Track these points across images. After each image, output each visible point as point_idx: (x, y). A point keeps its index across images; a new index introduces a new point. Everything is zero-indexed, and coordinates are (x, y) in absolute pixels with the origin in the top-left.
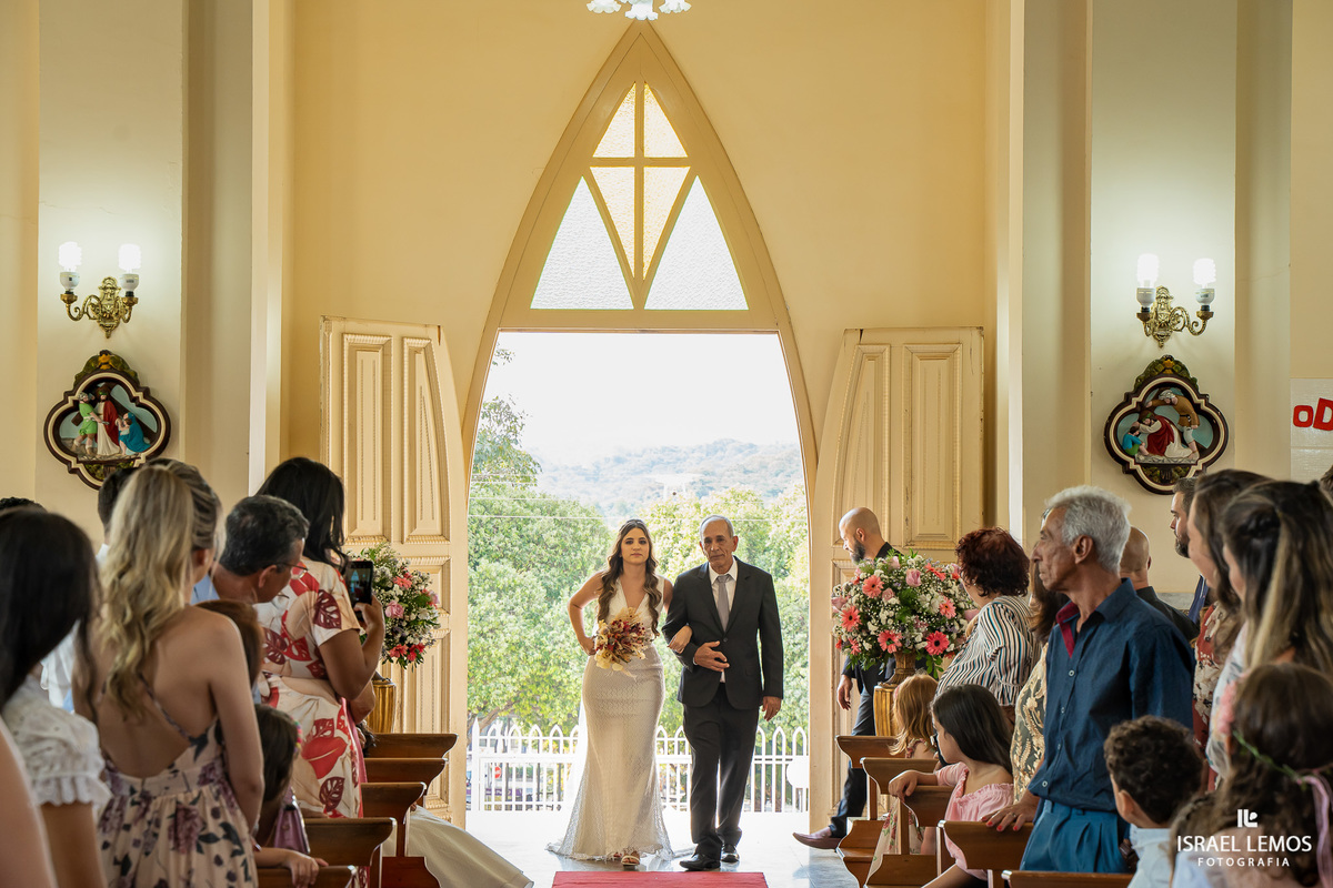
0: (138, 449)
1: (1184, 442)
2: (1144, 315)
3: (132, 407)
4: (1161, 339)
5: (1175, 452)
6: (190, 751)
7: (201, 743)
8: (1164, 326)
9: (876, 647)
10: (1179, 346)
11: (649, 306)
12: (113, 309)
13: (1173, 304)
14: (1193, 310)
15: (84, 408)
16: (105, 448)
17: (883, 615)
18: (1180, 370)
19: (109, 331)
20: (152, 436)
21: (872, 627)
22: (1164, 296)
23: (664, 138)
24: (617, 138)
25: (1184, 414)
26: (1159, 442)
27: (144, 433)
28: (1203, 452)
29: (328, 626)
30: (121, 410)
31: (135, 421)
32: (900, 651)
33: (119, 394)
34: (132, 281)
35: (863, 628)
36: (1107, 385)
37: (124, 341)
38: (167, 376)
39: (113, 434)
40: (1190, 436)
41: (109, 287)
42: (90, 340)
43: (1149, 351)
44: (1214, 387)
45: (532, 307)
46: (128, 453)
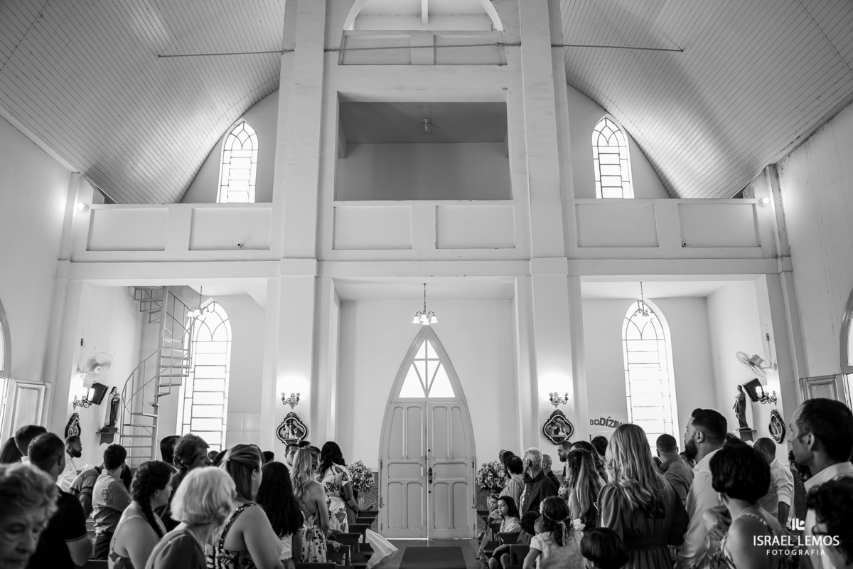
0: (299, 437)
1: (563, 432)
2: (551, 399)
3: (298, 426)
4: (556, 406)
5: (561, 434)
6: (312, 517)
7: (314, 515)
8: (557, 402)
9: (487, 486)
10: (560, 407)
11: (429, 396)
12: (294, 401)
13: (559, 396)
14: (563, 398)
15: (286, 427)
16: (291, 437)
17: (489, 478)
18: (561, 413)
19: (292, 407)
20: (303, 434)
21: (486, 481)
22: (556, 394)
23: (433, 353)
24: (420, 354)
25: (562, 424)
26: (557, 432)
27: (300, 433)
28: (568, 434)
29: (346, 480)
30: (295, 427)
31: (298, 430)
32: (493, 488)
33: (294, 423)
34: (298, 394)
35: (483, 482)
36: (543, 417)
37: (296, 410)
38: (306, 418)
39: (293, 433)
40: (564, 430)
41: (293, 396)
42: (288, 409)
43: (553, 409)
44: (570, 418)
45: (400, 397)
46: (296, 438)
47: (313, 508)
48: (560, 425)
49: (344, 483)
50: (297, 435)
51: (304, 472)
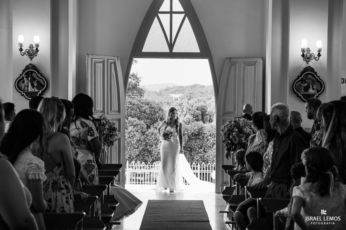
0: (39, 89)
1: (313, 89)
2: (303, 55)
3: (38, 78)
4: (307, 62)
5: (311, 91)
6: (57, 167)
7: (59, 165)
8: (308, 58)
9: (232, 142)
10: (312, 63)
11: (174, 51)
12: (32, 52)
13: (311, 52)
14: (316, 54)
15: (25, 79)
16: (30, 89)
17: (234, 134)
18: (312, 70)
19: (31, 59)
20: (43, 86)
21: (231, 137)
22: (308, 50)
23: (178, 6)
24: (165, 6)
25: (313, 81)
26: (307, 89)
27: (41, 85)
28: (318, 91)
29: (91, 136)
30: (35, 79)
31: (38, 82)
32: (238, 143)
33: (34, 75)
34: (37, 46)
35: (228, 137)
36: (293, 74)
37: (35, 61)
39: (33, 86)
40: (315, 87)
41: (31, 47)
42: (26, 61)
43: (304, 65)
44: (322, 75)
45: (143, 51)
46: (36, 90)
47: (58, 158)
48: (311, 82)
49: (90, 138)
50: (37, 87)
51: (48, 123)
